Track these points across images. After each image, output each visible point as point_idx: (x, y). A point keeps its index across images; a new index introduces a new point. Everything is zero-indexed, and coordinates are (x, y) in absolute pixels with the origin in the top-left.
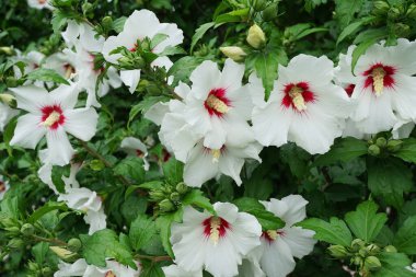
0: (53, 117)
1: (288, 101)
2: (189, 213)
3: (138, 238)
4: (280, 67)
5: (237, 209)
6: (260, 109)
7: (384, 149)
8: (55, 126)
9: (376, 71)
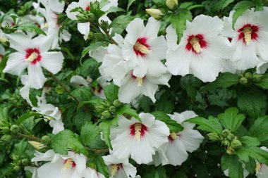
0: (33, 56)
1: (189, 47)
2: (122, 120)
3: (86, 137)
4: (188, 22)
5: (154, 118)
6: (172, 51)
7: (250, 80)
8: (34, 62)
9: (246, 29)
